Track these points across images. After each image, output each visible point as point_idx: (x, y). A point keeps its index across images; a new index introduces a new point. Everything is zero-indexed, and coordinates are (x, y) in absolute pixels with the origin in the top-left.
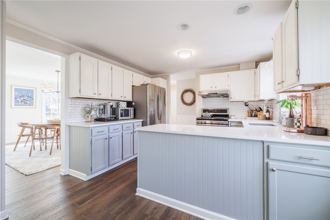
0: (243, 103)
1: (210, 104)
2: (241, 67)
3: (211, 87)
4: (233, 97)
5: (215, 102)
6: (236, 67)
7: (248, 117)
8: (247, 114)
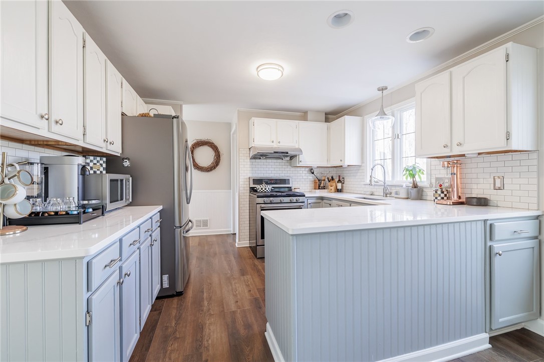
0: (307, 169)
1: (262, 169)
2: (310, 116)
3: (273, 142)
4: (302, 160)
5: (270, 166)
6: (303, 115)
7: (315, 189)
8: (313, 185)
